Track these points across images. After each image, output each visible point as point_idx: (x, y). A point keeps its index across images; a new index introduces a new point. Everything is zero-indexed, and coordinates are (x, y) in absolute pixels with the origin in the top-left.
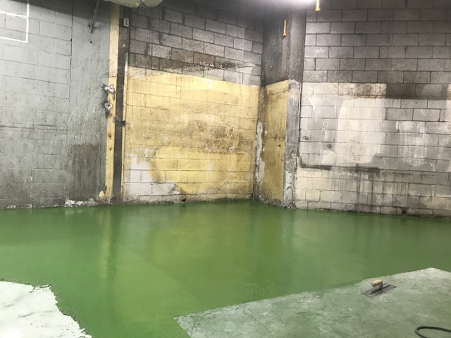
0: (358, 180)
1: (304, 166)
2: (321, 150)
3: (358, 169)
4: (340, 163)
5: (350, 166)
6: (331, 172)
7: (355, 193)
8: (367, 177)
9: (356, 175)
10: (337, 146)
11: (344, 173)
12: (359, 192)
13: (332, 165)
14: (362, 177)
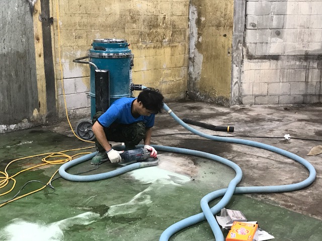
0: (307, 69)
1: (251, 57)
2: (269, 39)
3: (307, 57)
4: (289, 51)
5: (299, 54)
6: (280, 62)
7: (304, 83)
8: (315, 65)
9: (305, 64)
10: (286, 33)
11: (293, 62)
12: (308, 82)
13: (280, 54)
14: (311, 65)
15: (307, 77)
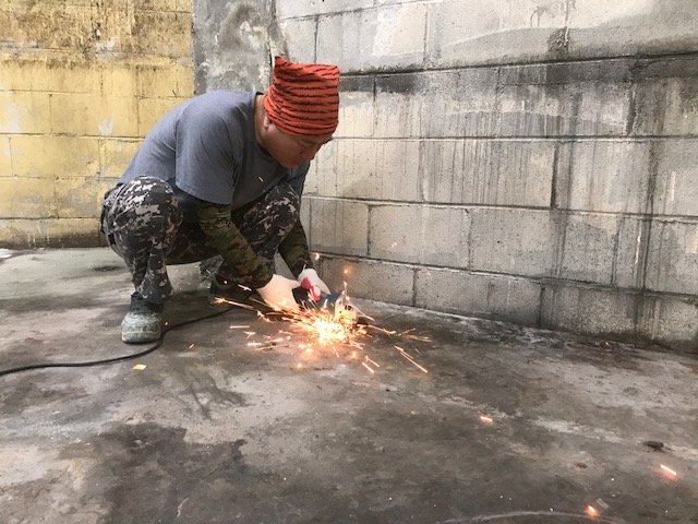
0: (563, 137)
3: (561, 68)
4: (462, 43)
6: (418, 103)
7: (544, 216)
9: (549, 107)
11: (481, 102)
12: (568, 211)
13: (418, 61)
14: (585, 116)
15: (561, 184)
